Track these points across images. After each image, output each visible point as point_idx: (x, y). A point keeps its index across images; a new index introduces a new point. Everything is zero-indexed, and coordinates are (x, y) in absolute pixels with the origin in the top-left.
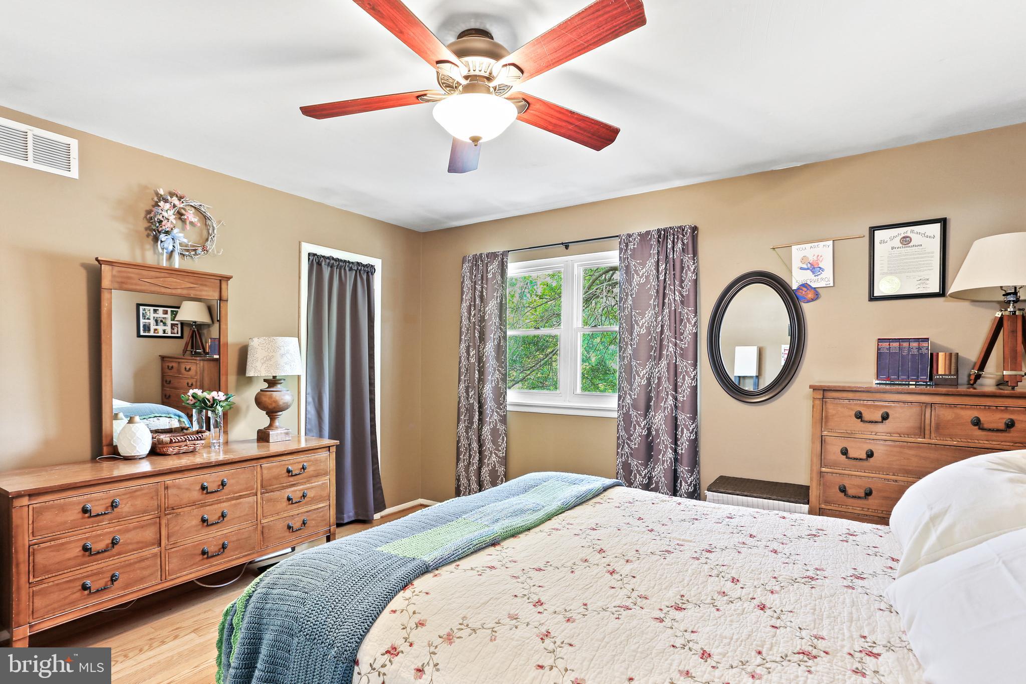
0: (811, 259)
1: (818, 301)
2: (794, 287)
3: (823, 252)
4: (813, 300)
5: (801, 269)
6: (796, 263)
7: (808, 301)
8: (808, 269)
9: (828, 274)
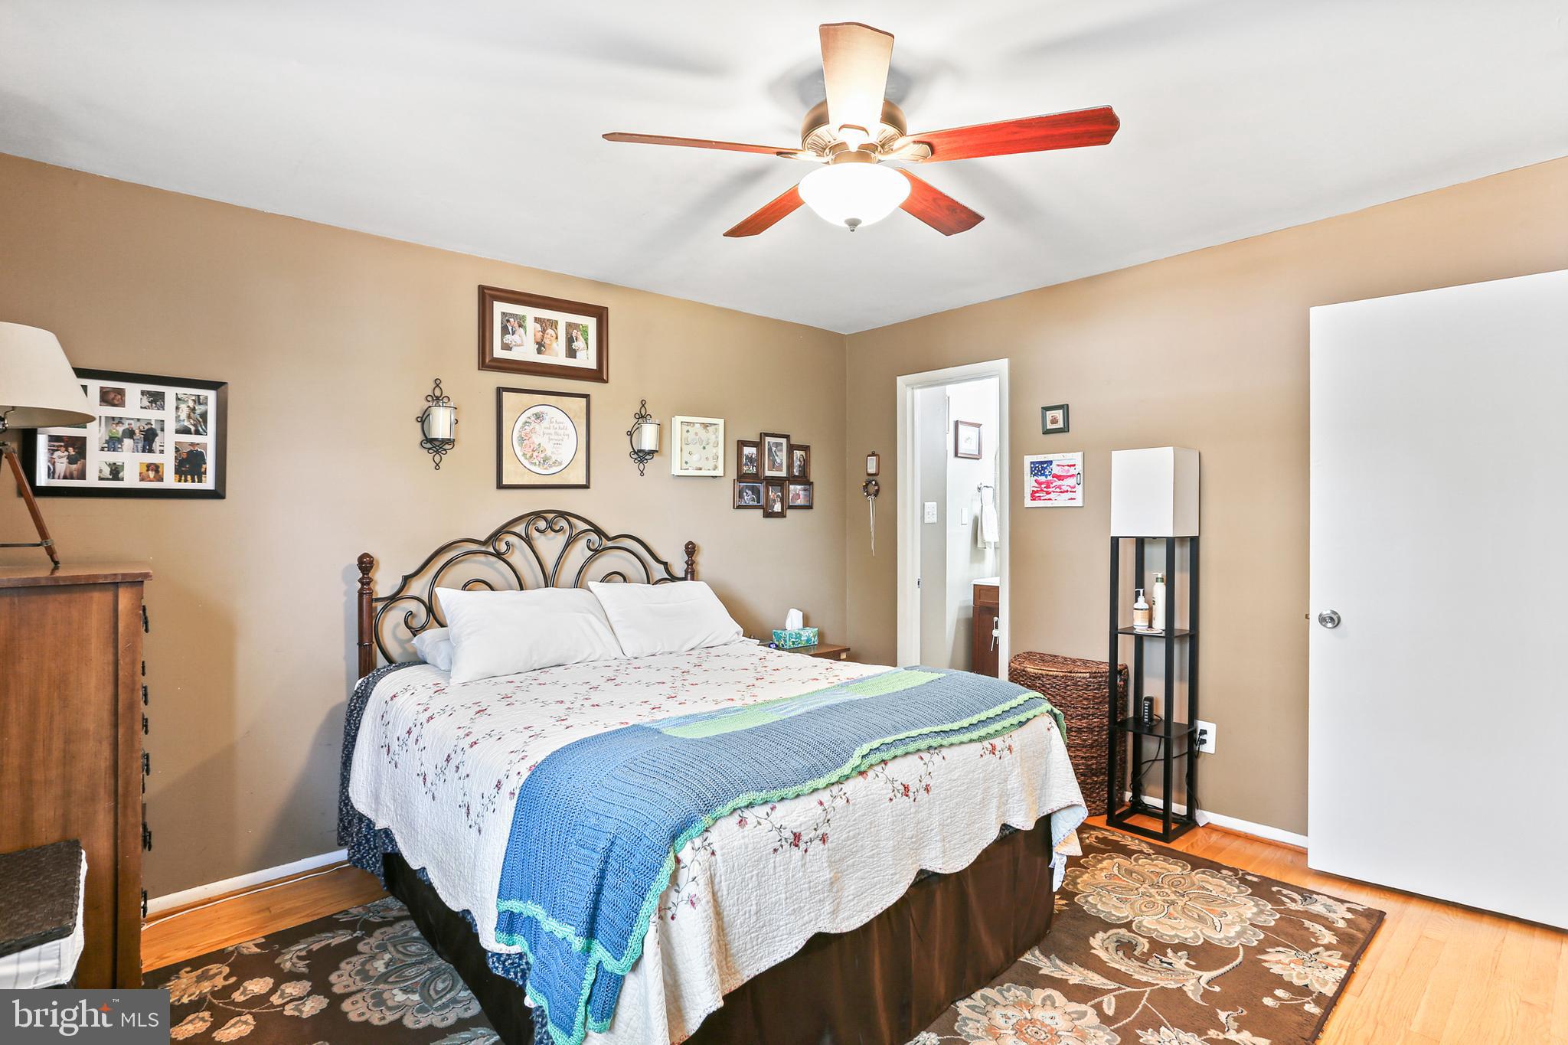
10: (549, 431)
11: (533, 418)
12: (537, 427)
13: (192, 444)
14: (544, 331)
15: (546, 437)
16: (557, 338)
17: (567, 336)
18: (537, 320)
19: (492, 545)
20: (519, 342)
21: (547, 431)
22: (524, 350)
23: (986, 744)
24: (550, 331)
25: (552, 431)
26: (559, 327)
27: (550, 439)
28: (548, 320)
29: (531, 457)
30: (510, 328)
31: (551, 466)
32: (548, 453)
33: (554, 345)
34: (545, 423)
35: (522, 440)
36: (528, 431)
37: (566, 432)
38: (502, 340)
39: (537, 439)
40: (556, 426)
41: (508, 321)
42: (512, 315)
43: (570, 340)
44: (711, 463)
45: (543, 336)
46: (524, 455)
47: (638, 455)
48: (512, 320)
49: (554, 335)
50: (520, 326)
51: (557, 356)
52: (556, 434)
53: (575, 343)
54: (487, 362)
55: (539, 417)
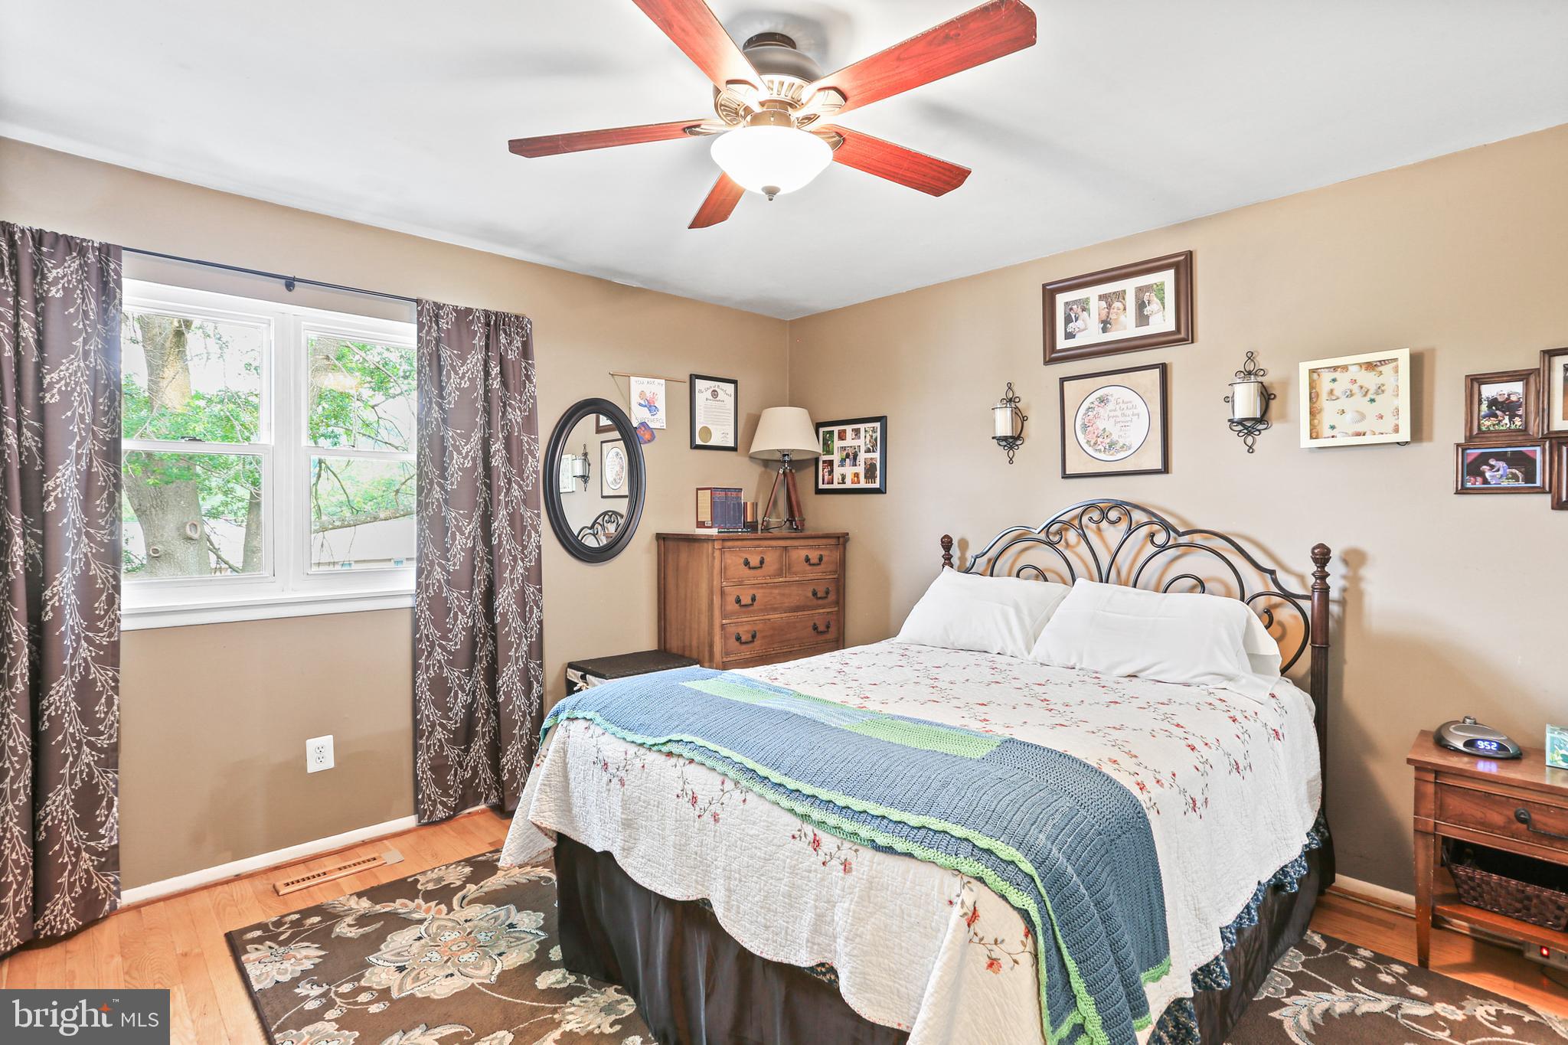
0: (648, 395)
1: (653, 443)
2: (635, 424)
3: (656, 389)
4: (649, 441)
5: (640, 405)
6: (635, 399)
7: (645, 443)
8: (645, 406)
9: (662, 414)
10: (1115, 413)
11: (1096, 403)
12: (1101, 411)
13: (871, 459)
14: (1109, 306)
15: (1112, 420)
16: (1125, 309)
17: (1137, 302)
18: (1101, 298)
19: (1053, 535)
20: (1082, 327)
21: (1112, 414)
22: (1089, 333)
23: (808, 829)
24: (1117, 305)
25: (1119, 413)
26: (1127, 297)
27: (1116, 423)
28: (1114, 293)
29: (1095, 444)
30: (1073, 316)
31: (1118, 451)
32: (1115, 437)
33: (1122, 318)
34: (1111, 406)
35: (1085, 427)
36: (1091, 417)
37: (1136, 411)
38: (1066, 329)
39: (1100, 424)
40: (1125, 406)
41: (1071, 309)
42: (1075, 302)
43: (1141, 306)
44: (1389, 423)
45: (1109, 313)
46: (1088, 442)
47: (1243, 425)
48: (1075, 307)
49: (1122, 307)
50: (1084, 310)
51: (1127, 328)
52: (1124, 415)
53: (1148, 308)
54: (1052, 356)
55: (1103, 400)
